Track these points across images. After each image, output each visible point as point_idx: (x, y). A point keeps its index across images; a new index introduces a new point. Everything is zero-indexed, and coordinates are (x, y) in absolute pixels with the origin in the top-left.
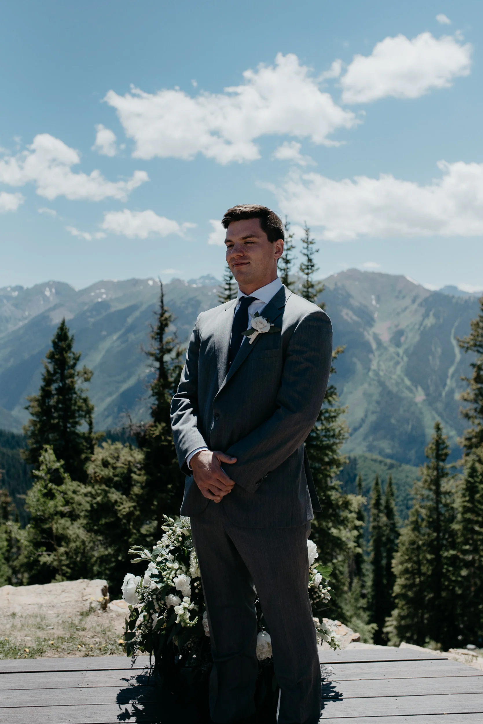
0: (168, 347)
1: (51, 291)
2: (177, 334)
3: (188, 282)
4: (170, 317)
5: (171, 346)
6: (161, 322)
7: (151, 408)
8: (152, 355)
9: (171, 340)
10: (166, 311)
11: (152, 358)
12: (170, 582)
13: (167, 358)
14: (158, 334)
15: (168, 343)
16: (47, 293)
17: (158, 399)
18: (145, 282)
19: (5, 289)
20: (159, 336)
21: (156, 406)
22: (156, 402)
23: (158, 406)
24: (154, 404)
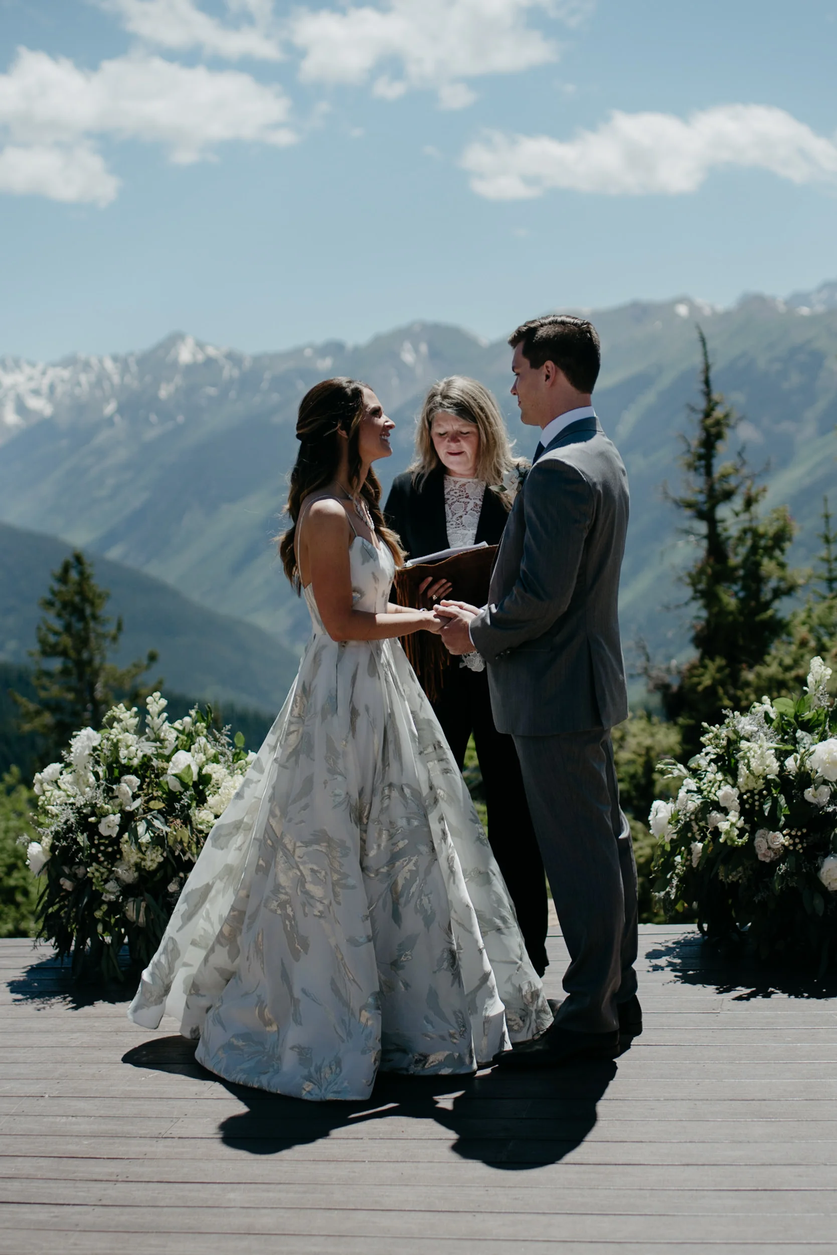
0: (726, 486)
1: (416, 350)
2: (745, 455)
3: (786, 303)
4: (727, 416)
5: (733, 482)
6: (706, 429)
7: (693, 627)
8: (689, 505)
9: (731, 470)
10: (717, 404)
11: (688, 512)
12: (711, 796)
13: (723, 511)
14: (700, 457)
15: (725, 477)
16: (408, 357)
17: (707, 606)
18: (667, 308)
19: (297, 352)
20: (703, 463)
21: (703, 623)
22: (704, 614)
23: (708, 621)
24: (698, 618)
